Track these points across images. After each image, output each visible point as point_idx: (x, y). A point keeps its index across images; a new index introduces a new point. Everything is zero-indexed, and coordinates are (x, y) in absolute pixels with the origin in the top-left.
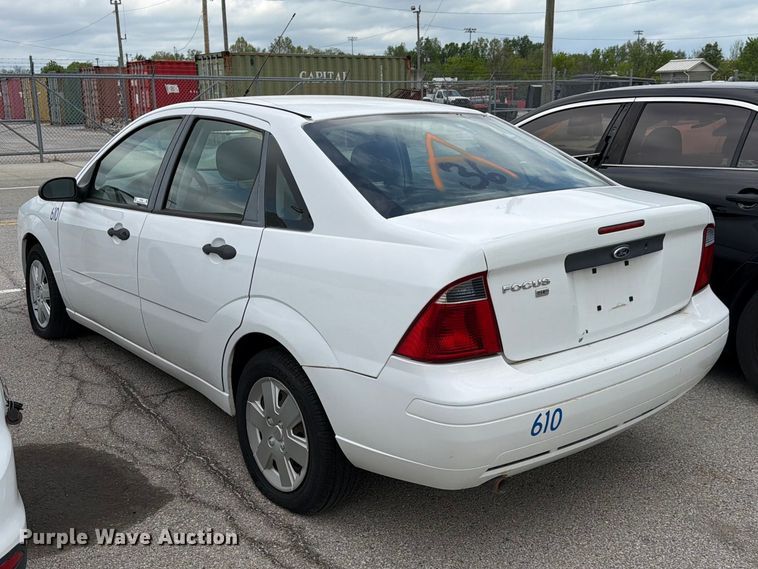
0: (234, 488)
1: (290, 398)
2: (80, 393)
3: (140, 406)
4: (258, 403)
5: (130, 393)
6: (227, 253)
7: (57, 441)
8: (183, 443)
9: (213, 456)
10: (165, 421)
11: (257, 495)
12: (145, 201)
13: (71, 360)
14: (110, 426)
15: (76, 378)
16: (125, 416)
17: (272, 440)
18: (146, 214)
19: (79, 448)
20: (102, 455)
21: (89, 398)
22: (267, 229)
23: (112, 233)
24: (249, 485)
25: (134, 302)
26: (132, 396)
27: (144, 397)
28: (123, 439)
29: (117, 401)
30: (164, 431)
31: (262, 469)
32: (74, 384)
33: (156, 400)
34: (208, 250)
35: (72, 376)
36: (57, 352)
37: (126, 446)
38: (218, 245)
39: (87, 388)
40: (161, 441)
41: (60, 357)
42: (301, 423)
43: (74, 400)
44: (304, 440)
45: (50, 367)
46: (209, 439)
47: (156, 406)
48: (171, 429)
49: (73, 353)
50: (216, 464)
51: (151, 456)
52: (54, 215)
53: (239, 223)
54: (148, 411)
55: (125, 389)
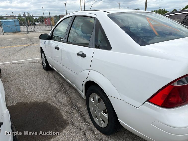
0: (86, 121)
1: (102, 101)
2: (50, 85)
3: (63, 90)
4: (92, 99)
5: (61, 86)
6: (83, 56)
7: (42, 101)
8: (73, 103)
9: (80, 108)
10: (69, 95)
11: (92, 125)
12: (63, 40)
13: (50, 76)
14: (55, 96)
15: (50, 81)
16: (60, 93)
17: (96, 111)
18: (63, 43)
19: (47, 103)
20: (52, 106)
21: (52, 87)
22: (95, 49)
23: (56, 48)
24: (90, 121)
25: (61, 66)
26: (62, 87)
27: (64, 87)
28: (58, 101)
29: (58, 88)
30: (68, 99)
31: (93, 117)
32: (49, 83)
33: (67, 89)
34: (78, 54)
35: (49, 81)
36: (47, 74)
37: (58, 103)
38: (81, 53)
39: (52, 84)
40: (68, 102)
41: (47, 75)
42: (106, 110)
43: (48, 88)
44: (107, 115)
45: (45, 78)
46: (79, 102)
47: (67, 90)
48: (70, 98)
49: (50, 74)
50: (81, 111)
51: (64, 107)
52: (45, 43)
53: (87, 46)
54: (65, 92)
55: (61, 85)
